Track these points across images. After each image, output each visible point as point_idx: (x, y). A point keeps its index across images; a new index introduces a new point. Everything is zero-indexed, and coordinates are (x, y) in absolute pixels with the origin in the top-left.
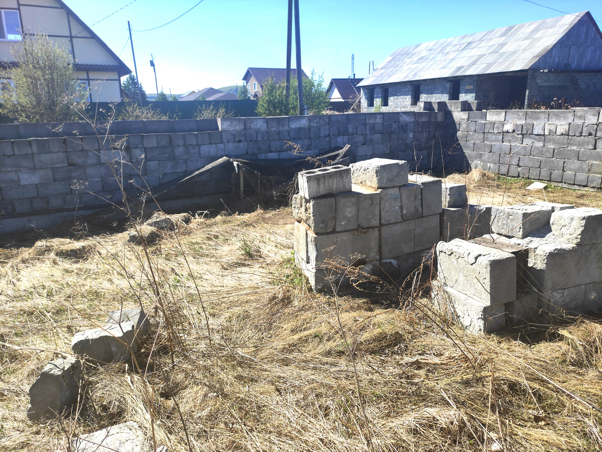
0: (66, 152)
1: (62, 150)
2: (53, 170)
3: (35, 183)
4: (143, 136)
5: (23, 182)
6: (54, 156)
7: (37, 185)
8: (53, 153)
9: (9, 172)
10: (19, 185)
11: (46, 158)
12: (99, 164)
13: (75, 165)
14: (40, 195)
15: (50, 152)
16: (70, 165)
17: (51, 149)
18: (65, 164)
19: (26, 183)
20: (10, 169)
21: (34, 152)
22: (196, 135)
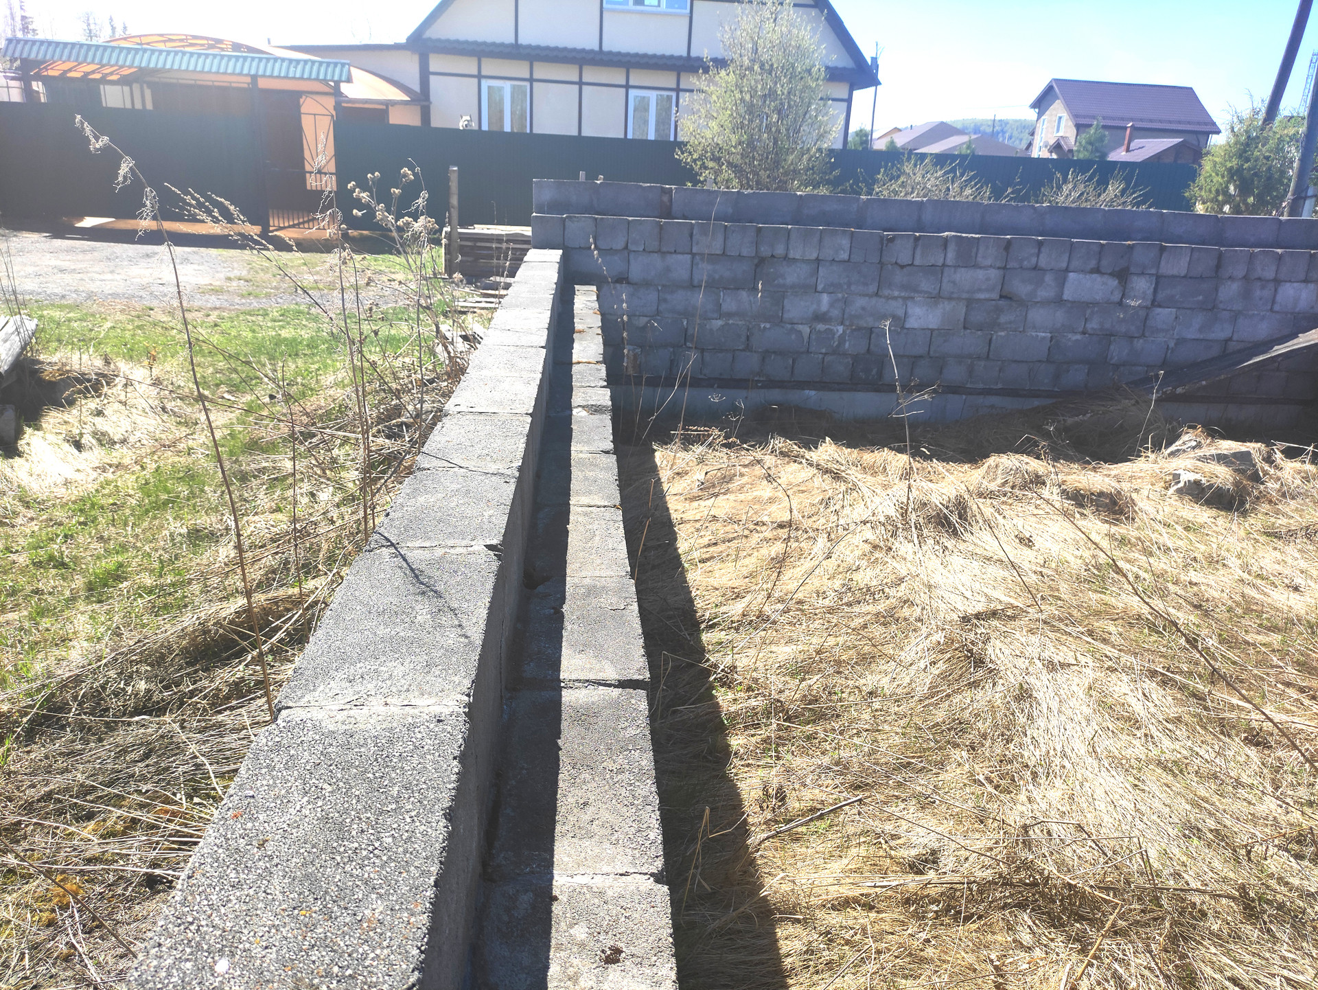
0: (1004, 268)
1: (999, 264)
2: (970, 303)
3: (930, 327)
4: (1163, 249)
5: (912, 323)
6: (980, 274)
7: (932, 330)
8: (981, 268)
9: (895, 298)
10: (903, 328)
11: (965, 277)
12: (1059, 301)
13: (1010, 298)
14: (931, 353)
15: (976, 266)
16: (1001, 297)
17: (979, 259)
18: (995, 295)
19: (916, 326)
20: (896, 293)
21: (949, 262)
22: (1280, 257)
